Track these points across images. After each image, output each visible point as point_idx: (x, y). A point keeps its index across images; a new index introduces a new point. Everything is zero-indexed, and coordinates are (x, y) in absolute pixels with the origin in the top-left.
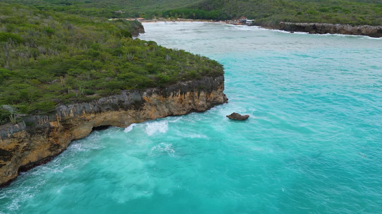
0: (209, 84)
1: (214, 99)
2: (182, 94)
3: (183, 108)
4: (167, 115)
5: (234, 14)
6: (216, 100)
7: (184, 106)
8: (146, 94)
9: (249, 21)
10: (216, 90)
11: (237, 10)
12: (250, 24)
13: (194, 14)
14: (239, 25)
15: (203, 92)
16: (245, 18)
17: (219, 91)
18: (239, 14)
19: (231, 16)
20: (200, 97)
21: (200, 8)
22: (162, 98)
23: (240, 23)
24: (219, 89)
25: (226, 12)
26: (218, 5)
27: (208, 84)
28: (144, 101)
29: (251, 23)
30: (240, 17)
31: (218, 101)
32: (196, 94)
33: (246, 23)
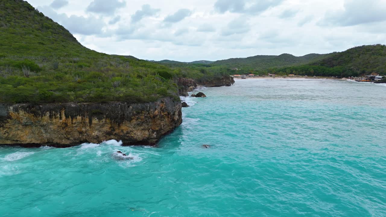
0: (118, 112)
1: (128, 133)
2: (69, 118)
3: (65, 136)
4: (47, 141)
5: (362, 70)
6: (129, 135)
7: (68, 133)
8: (12, 109)
9: (378, 77)
10: (130, 121)
11: (368, 66)
12: (377, 81)
13: (312, 71)
14: (364, 81)
15: (96, 118)
16: (376, 74)
17: (134, 123)
18: (370, 70)
19: (359, 72)
20: (93, 125)
21: (322, 65)
22: (33, 117)
23: (367, 79)
24: (134, 120)
25: (352, 67)
26: (345, 60)
27: (116, 111)
28: (10, 117)
29: (380, 79)
30: (370, 73)
31: (132, 137)
32: (87, 121)
33: (375, 79)
